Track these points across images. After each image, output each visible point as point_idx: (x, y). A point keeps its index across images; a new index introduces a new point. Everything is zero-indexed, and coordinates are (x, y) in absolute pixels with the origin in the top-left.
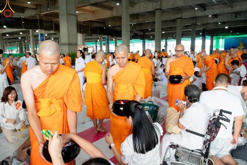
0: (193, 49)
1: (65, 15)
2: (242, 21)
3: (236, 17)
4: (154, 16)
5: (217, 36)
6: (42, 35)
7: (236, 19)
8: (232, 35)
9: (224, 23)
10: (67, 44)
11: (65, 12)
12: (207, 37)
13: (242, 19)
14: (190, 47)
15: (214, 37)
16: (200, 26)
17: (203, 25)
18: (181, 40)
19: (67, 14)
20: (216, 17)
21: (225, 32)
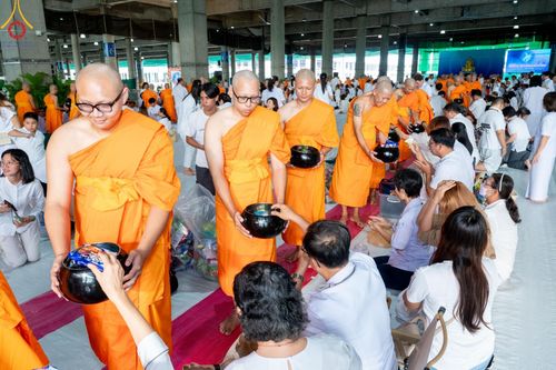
0: (383, 71)
1: (191, 15)
2: (471, 21)
3: (462, 15)
4: (322, 11)
5: (426, 47)
6: (110, 45)
7: (462, 18)
8: (453, 46)
9: (439, 25)
10: (192, 65)
11: (190, 8)
12: (407, 49)
13: (471, 18)
14: (378, 68)
15: (420, 51)
16: (396, 29)
17: (402, 27)
18: (364, 56)
19: (195, 13)
20: (427, 14)
21: (441, 41)
